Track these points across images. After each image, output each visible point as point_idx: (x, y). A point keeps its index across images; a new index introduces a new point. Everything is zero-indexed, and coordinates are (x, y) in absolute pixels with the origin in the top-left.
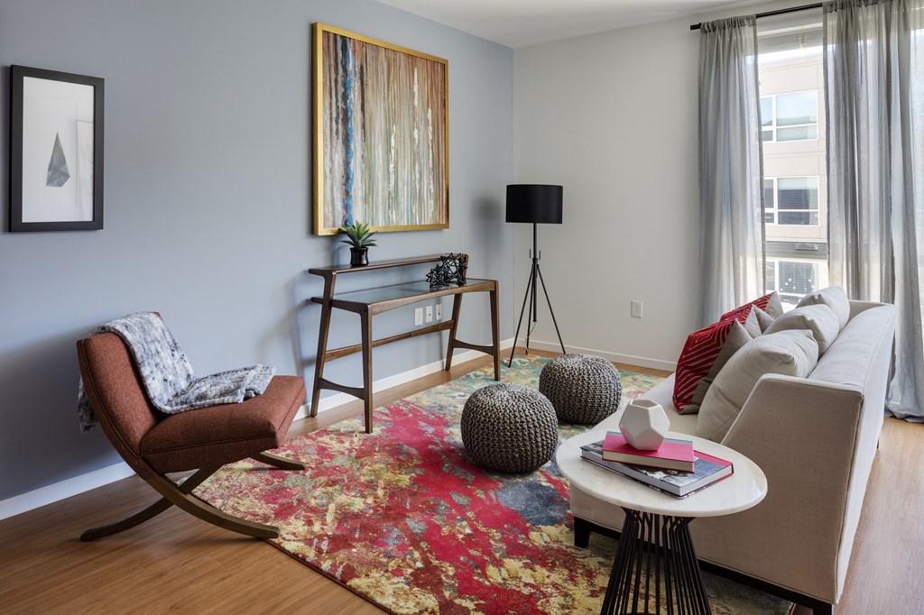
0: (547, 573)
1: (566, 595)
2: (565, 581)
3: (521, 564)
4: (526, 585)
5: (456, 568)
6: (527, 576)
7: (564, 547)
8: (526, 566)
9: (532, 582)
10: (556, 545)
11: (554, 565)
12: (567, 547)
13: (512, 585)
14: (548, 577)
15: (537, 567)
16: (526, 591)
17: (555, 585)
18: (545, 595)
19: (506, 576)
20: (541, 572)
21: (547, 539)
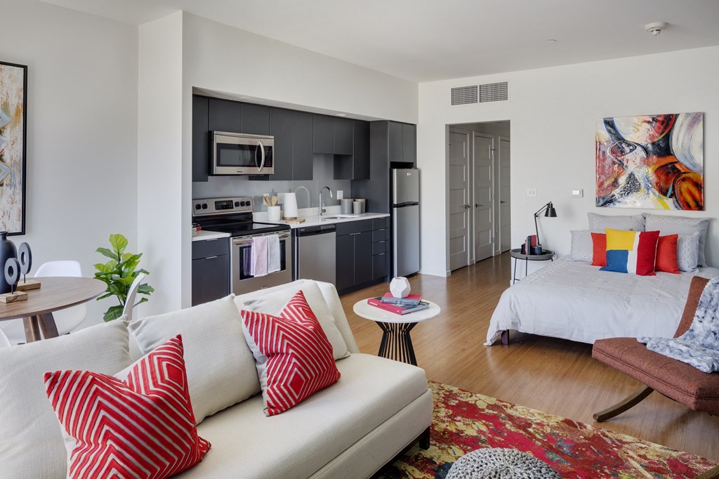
0: (448, 428)
1: (437, 417)
2: (437, 424)
3: (466, 433)
4: (460, 421)
5: (506, 429)
6: (460, 426)
7: (438, 444)
8: (462, 432)
9: (456, 423)
10: (443, 446)
11: (444, 433)
12: (435, 445)
13: (469, 421)
14: (447, 426)
15: (454, 431)
16: (459, 418)
17: (444, 422)
18: (448, 416)
19: (473, 426)
20: (452, 428)
21: (450, 451)
